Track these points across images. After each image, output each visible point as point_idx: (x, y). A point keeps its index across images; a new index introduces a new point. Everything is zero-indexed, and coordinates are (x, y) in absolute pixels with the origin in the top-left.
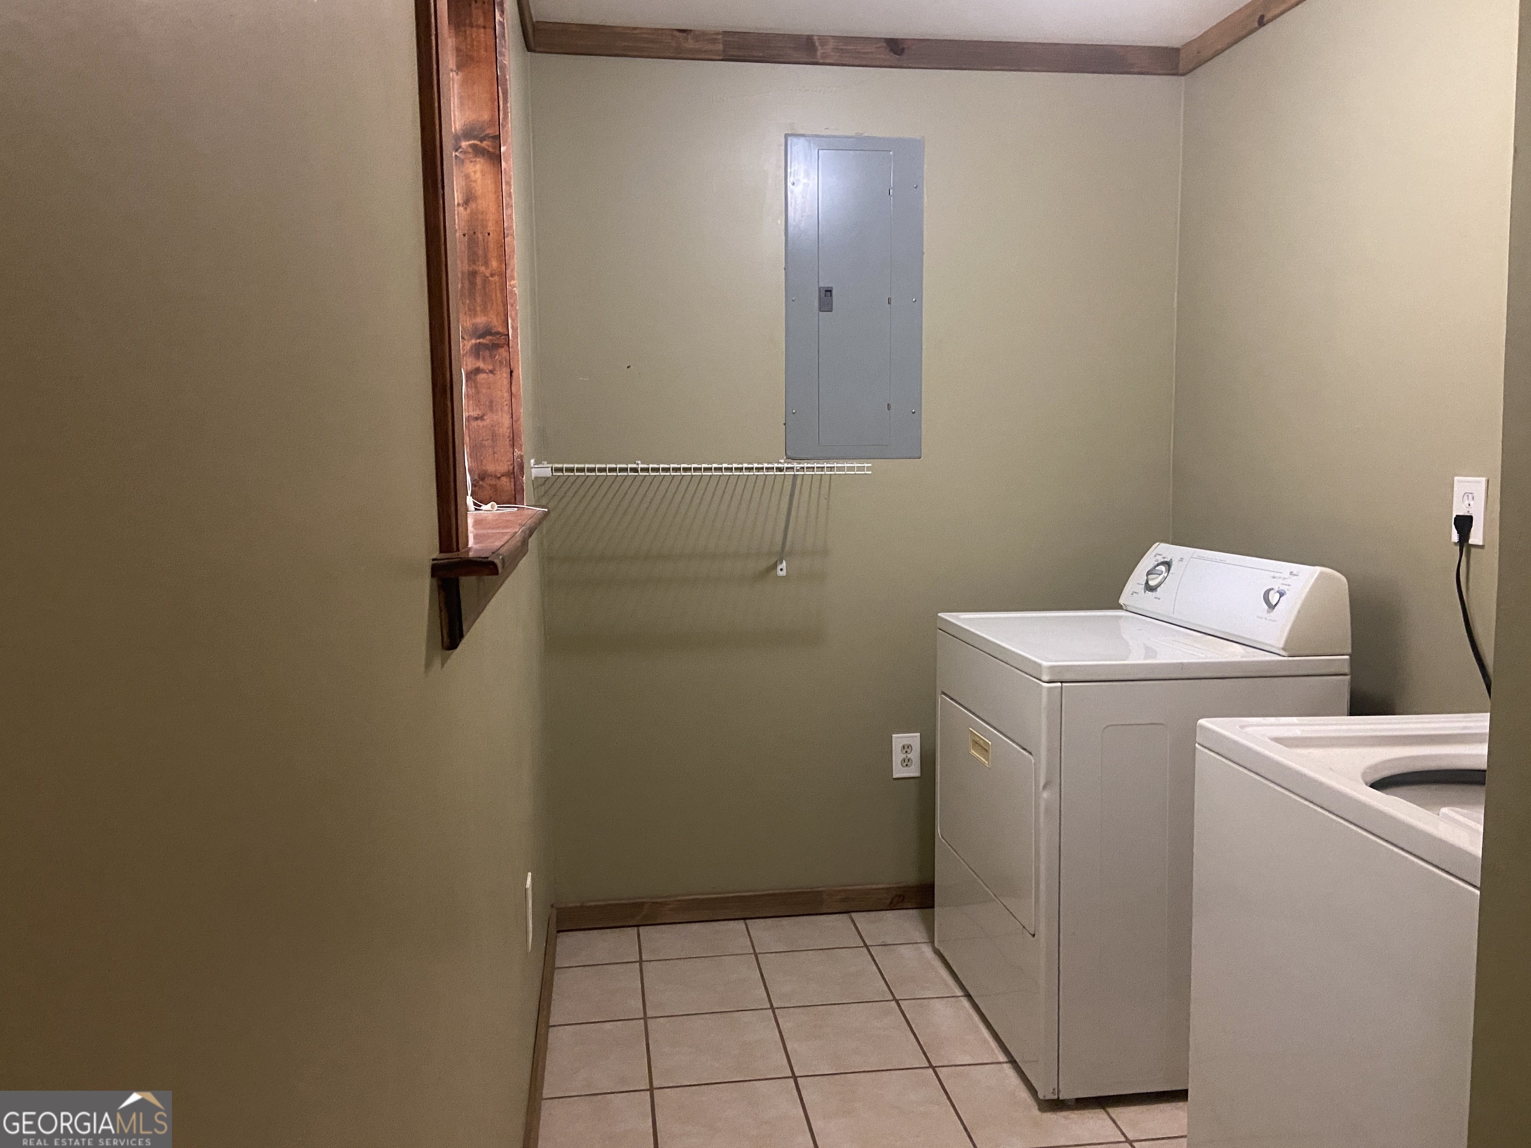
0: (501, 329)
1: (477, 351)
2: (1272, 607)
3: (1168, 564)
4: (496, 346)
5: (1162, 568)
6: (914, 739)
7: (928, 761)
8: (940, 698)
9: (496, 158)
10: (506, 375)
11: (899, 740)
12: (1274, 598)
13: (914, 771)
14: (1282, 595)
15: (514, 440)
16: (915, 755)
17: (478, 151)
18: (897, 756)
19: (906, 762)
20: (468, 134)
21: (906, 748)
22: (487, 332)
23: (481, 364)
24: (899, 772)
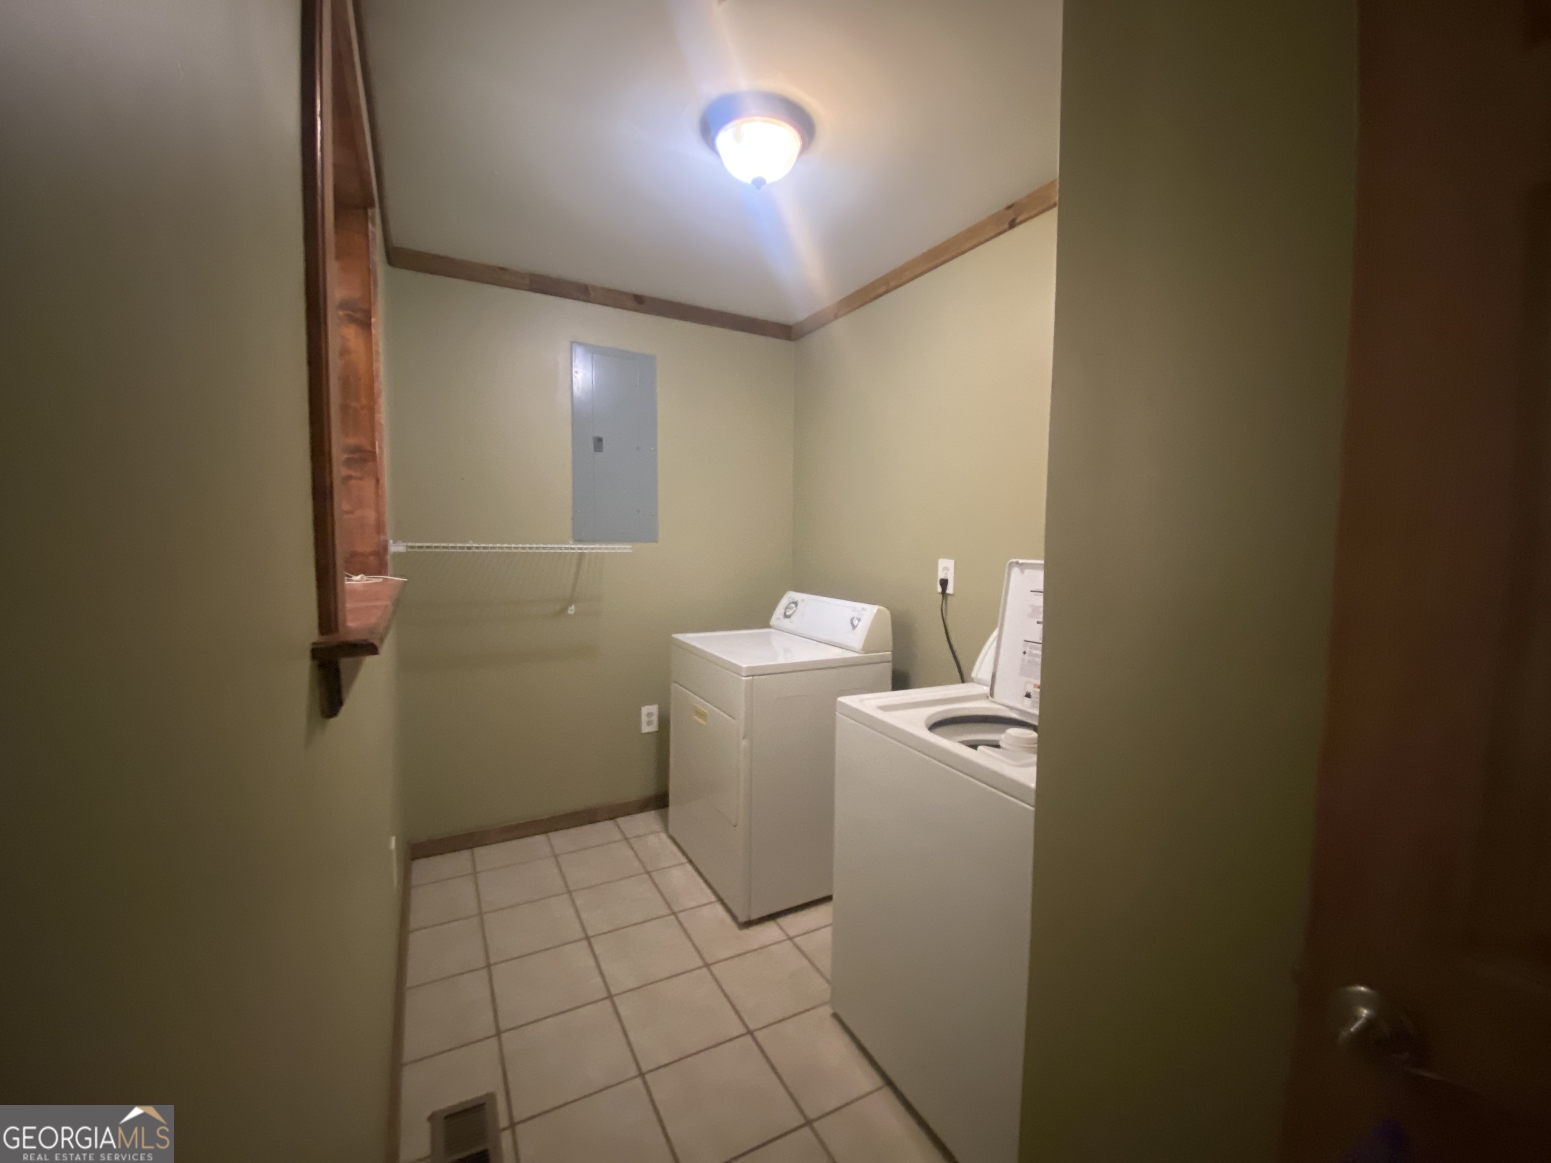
0: (369, 448)
1: (348, 463)
2: (854, 627)
3: (796, 603)
4: (364, 461)
5: (793, 605)
6: (654, 709)
7: (664, 722)
8: (674, 686)
9: (365, 325)
10: (373, 482)
11: (645, 710)
12: (856, 622)
13: (654, 728)
14: (859, 620)
15: (380, 528)
16: (655, 719)
17: (351, 320)
18: (644, 719)
19: (649, 723)
20: (343, 305)
21: (649, 715)
22: (358, 449)
23: (351, 473)
24: (646, 729)
